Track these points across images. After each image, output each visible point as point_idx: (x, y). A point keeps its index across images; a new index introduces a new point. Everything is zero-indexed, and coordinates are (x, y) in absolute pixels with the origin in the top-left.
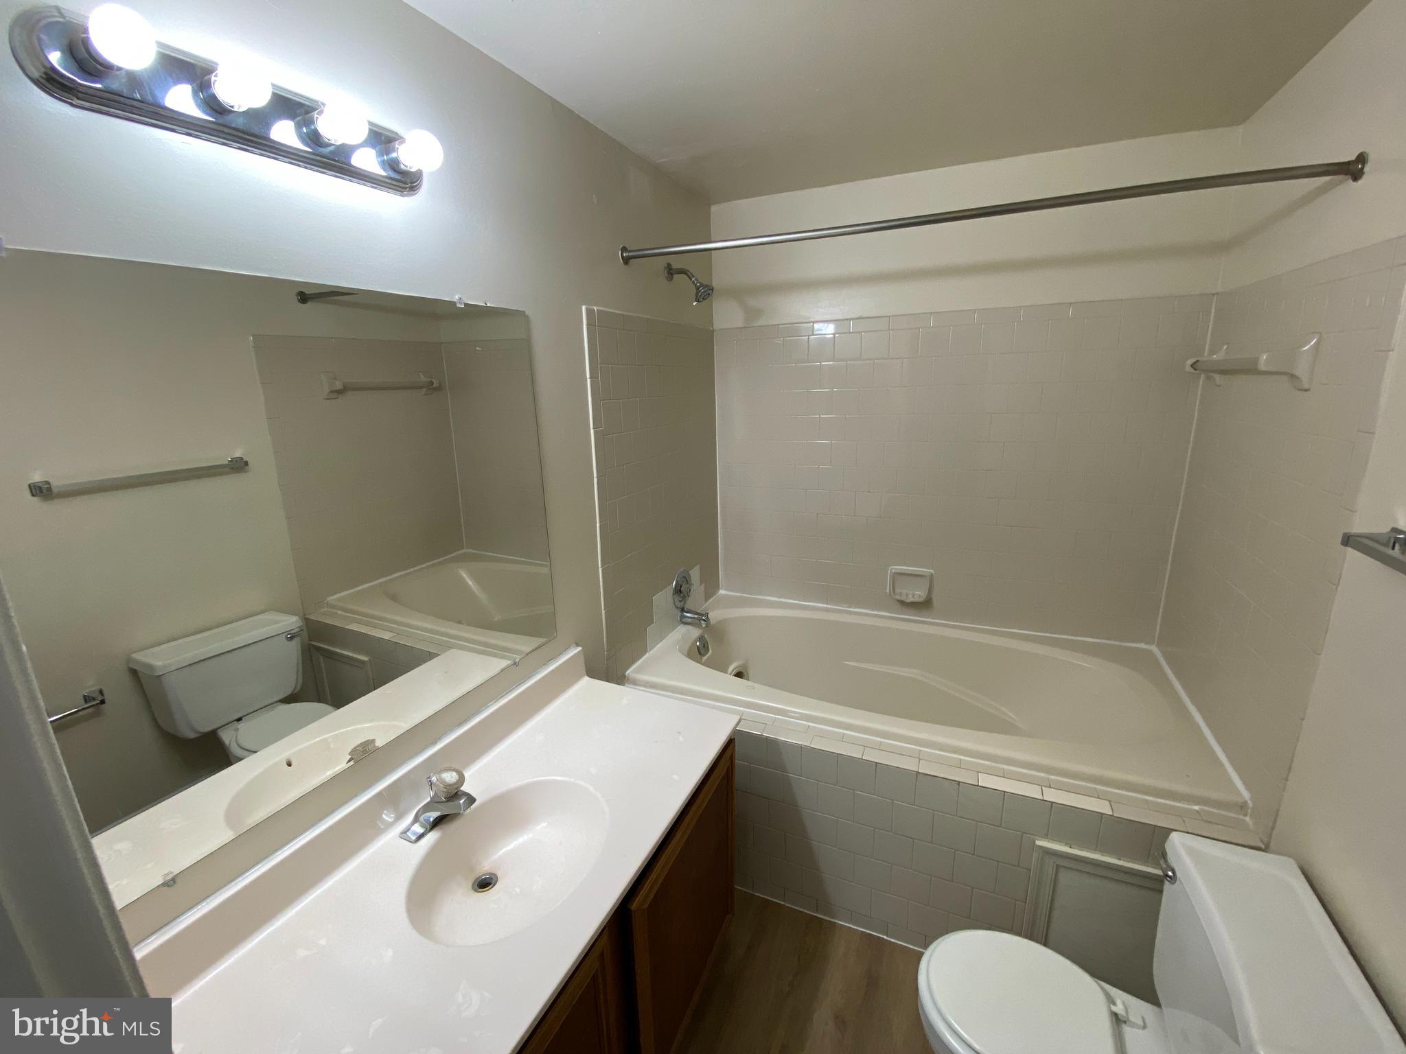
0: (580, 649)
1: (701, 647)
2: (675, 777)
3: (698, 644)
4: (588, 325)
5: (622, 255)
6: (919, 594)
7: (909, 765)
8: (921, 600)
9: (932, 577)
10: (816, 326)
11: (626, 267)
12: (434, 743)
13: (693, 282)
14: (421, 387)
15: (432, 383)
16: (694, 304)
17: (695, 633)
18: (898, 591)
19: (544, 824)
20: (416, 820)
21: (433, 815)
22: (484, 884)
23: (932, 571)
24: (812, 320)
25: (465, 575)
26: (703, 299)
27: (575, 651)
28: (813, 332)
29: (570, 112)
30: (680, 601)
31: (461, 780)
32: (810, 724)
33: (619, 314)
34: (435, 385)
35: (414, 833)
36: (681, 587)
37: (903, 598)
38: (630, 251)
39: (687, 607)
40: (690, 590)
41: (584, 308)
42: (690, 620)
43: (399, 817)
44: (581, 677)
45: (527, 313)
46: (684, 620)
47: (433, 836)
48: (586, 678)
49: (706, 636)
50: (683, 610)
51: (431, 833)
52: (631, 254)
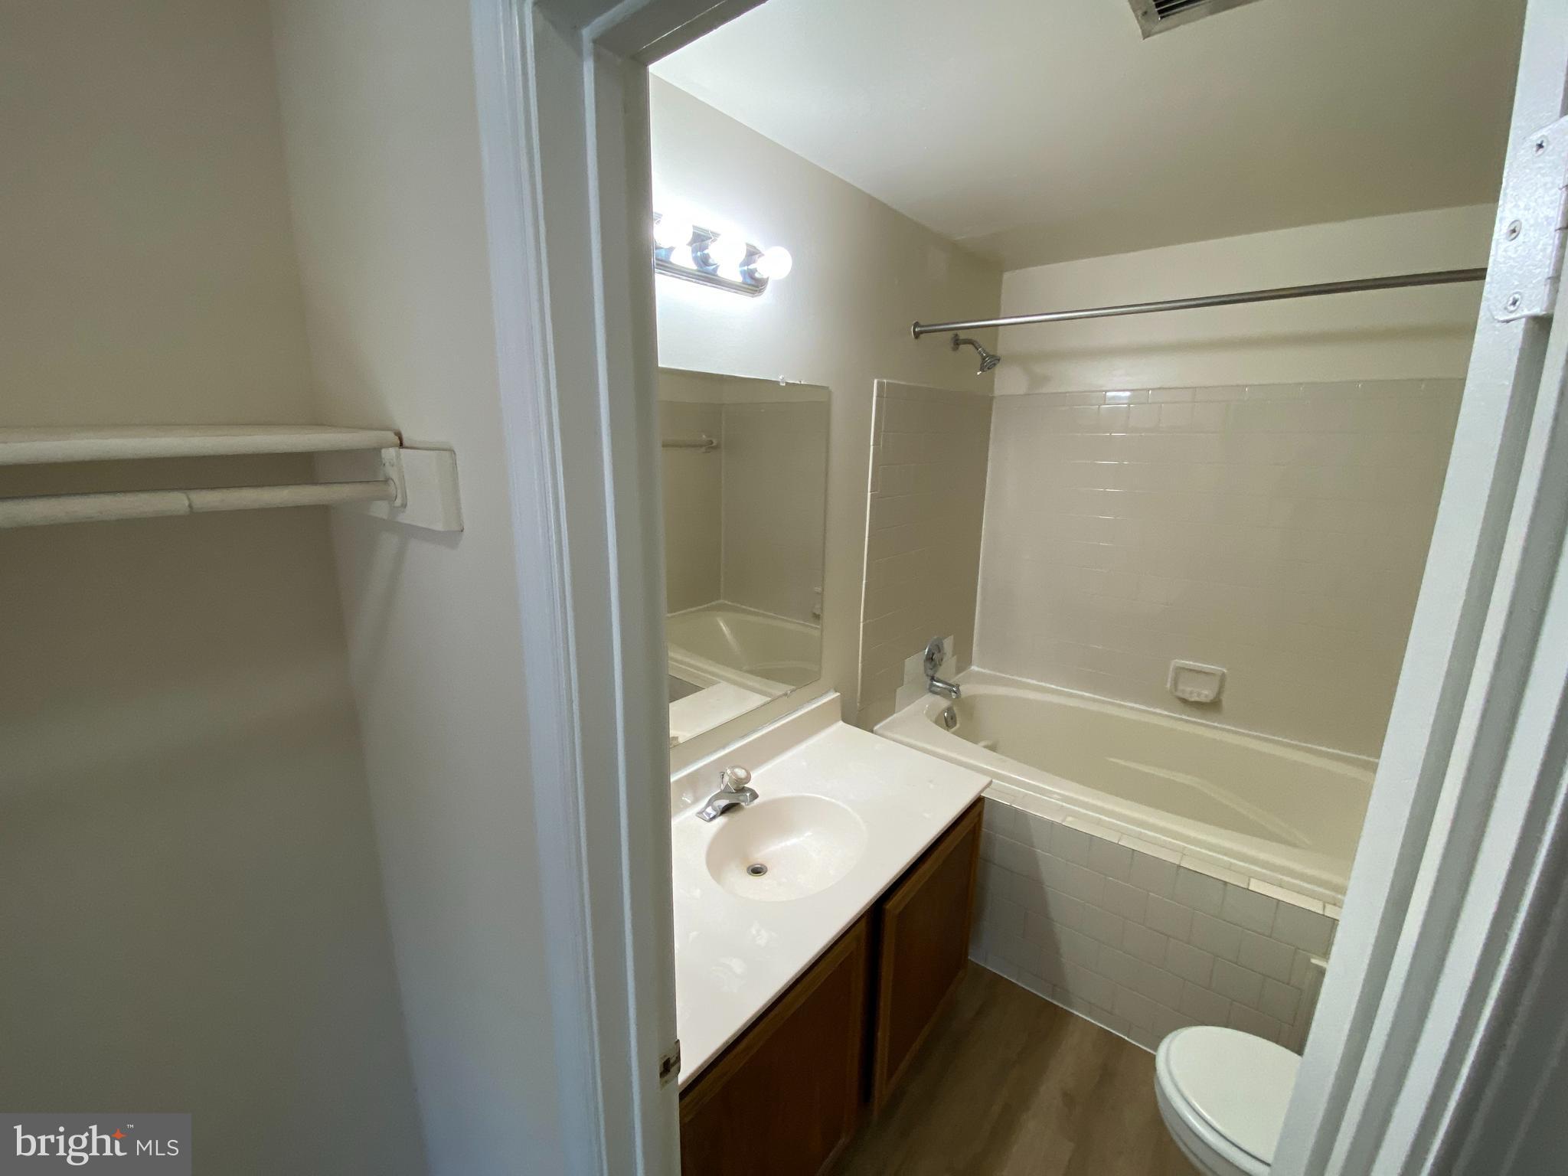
0: (838, 694)
1: (949, 719)
2: (927, 815)
3: (946, 714)
4: (878, 396)
5: (914, 331)
6: (1206, 694)
7: (1173, 858)
8: (1208, 700)
9: (1223, 678)
10: (1108, 394)
11: (916, 341)
12: (724, 747)
13: (980, 353)
14: (701, 446)
15: (712, 443)
16: (978, 373)
17: (944, 703)
18: (1181, 687)
19: (809, 833)
20: (710, 803)
21: (723, 803)
22: (757, 871)
23: (1225, 671)
24: (1104, 389)
25: (722, 625)
26: (989, 369)
27: (833, 695)
28: (1105, 400)
29: (885, 204)
30: (931, 669)
31: (748, 779)
32: (1064, 804)
33: (903, 385)
34: (714, 444)
35: (709, 814)
36: (933, 654)
37: (1186, 696)
38: (923, 326)
39: (937, 676)
40: (942, 660)
41: (876, 381)
42: (939, 689)
43: (696, 800)
44: (836, 721)
45: (830, 388)
46: (933, 688)
47: (721, 820)
48: (841, 723)
49: (955, 709)
50: (933, 679)
51: (721, 817)
52: (923, 329)
